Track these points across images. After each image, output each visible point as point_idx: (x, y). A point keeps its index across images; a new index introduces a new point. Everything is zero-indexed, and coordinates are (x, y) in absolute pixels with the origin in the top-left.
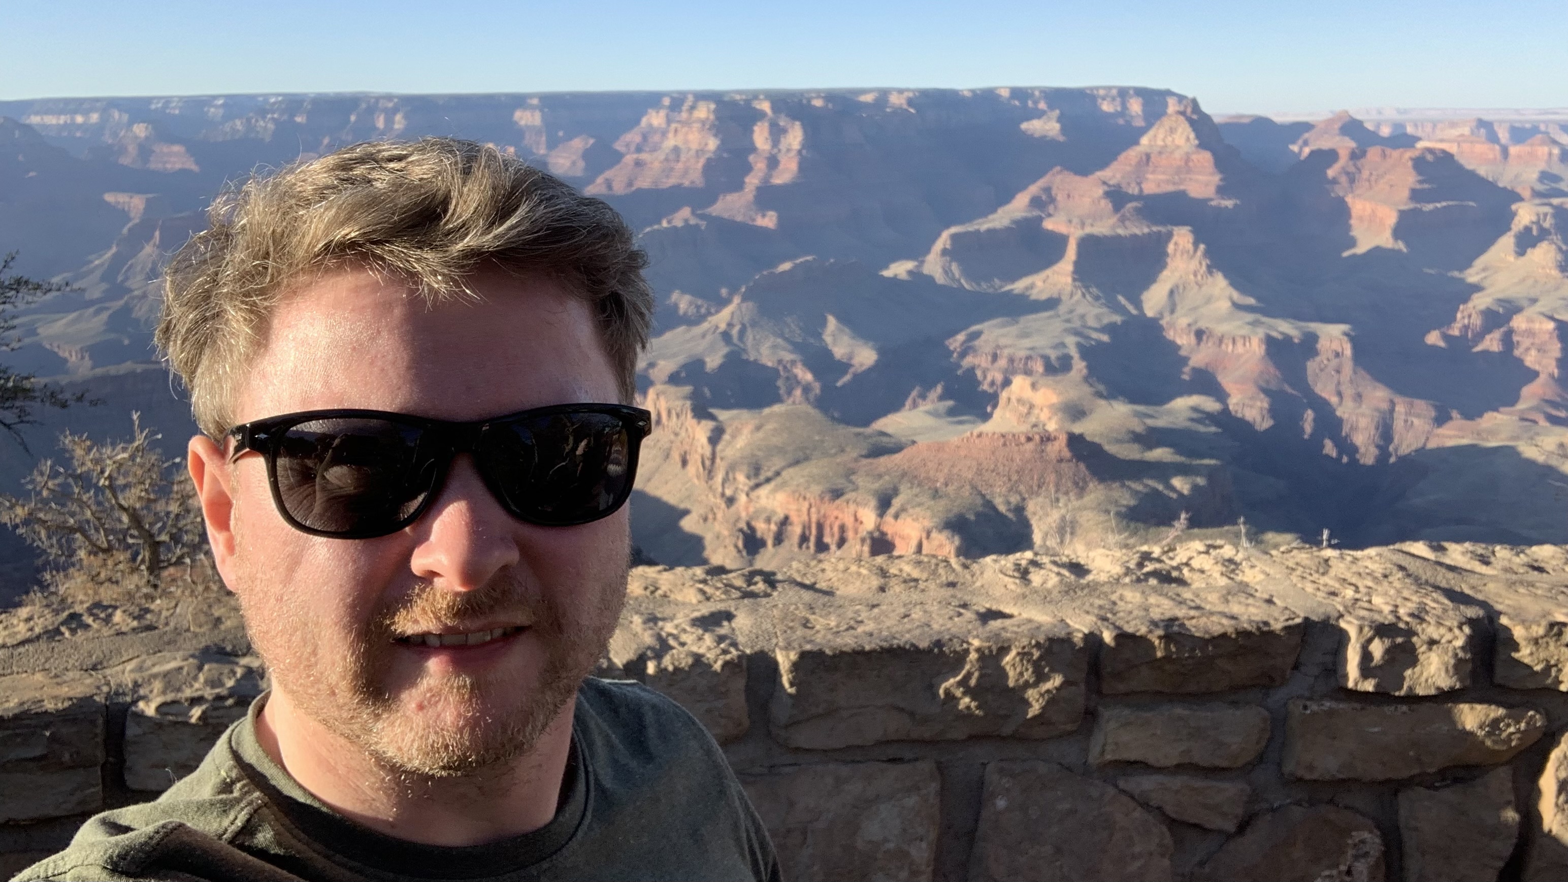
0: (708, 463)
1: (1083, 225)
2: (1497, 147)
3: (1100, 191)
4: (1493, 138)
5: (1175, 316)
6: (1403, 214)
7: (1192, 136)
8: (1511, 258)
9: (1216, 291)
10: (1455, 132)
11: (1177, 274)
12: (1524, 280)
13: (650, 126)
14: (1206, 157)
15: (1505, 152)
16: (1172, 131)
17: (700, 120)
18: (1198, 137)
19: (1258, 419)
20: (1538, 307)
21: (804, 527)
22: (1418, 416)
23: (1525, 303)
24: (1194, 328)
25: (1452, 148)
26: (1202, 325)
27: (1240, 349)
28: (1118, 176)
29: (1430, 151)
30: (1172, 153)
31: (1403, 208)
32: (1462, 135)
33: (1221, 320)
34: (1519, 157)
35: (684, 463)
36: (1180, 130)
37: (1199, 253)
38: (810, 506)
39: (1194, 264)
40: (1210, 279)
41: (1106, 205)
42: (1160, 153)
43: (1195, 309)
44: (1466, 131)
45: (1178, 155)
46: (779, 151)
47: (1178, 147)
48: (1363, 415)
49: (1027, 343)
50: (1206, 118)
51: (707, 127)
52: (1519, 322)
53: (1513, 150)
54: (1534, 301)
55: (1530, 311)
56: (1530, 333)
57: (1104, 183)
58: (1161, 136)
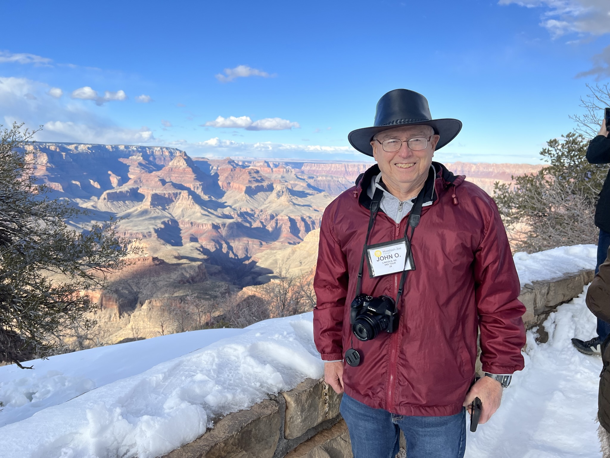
1: (152, 190)
2: (270, 169)
3: (157, 179)
4: (269, 166)
5: (184, 218)
6: (247, 187)
7: (185, 163)
8: (276, 199)
9: (196, 210)
10: (259, 164)
11: (184, 205)
12: (280, 205)
14: (190, 170)
15: (272, 169)
16: (179, 161)
18: (187, 163)
19: (211, 248)
20: (283, 213)
22: (255, 244)
23: (280, 212)
24: (190, 222)
25: (259, 169)
26: (193, 221)
27: (205, 228)
28: (163, 174)
29: (253, 169)
30: (179, 168)
31: (247, 185)
32: (261, 165)
33: (198, 219)
34: (276, 171)
36: (181, 161)
37: (190, 199)
39: (189, 202)
40: (194, 207)
41: (160, 183)
42: (175, 168)
43: (190, 216)
44: (262, 164)
45: (181, 168)
47: (181, 166)
48: (241, 245)
49: (136, 228)
50: (189, 158)
52: (279, 217)
53: (274, 169)
54: (282, 211)
55: (282, 214)
56: (282, 220)
57: (158, 177)
58: (175, 163)
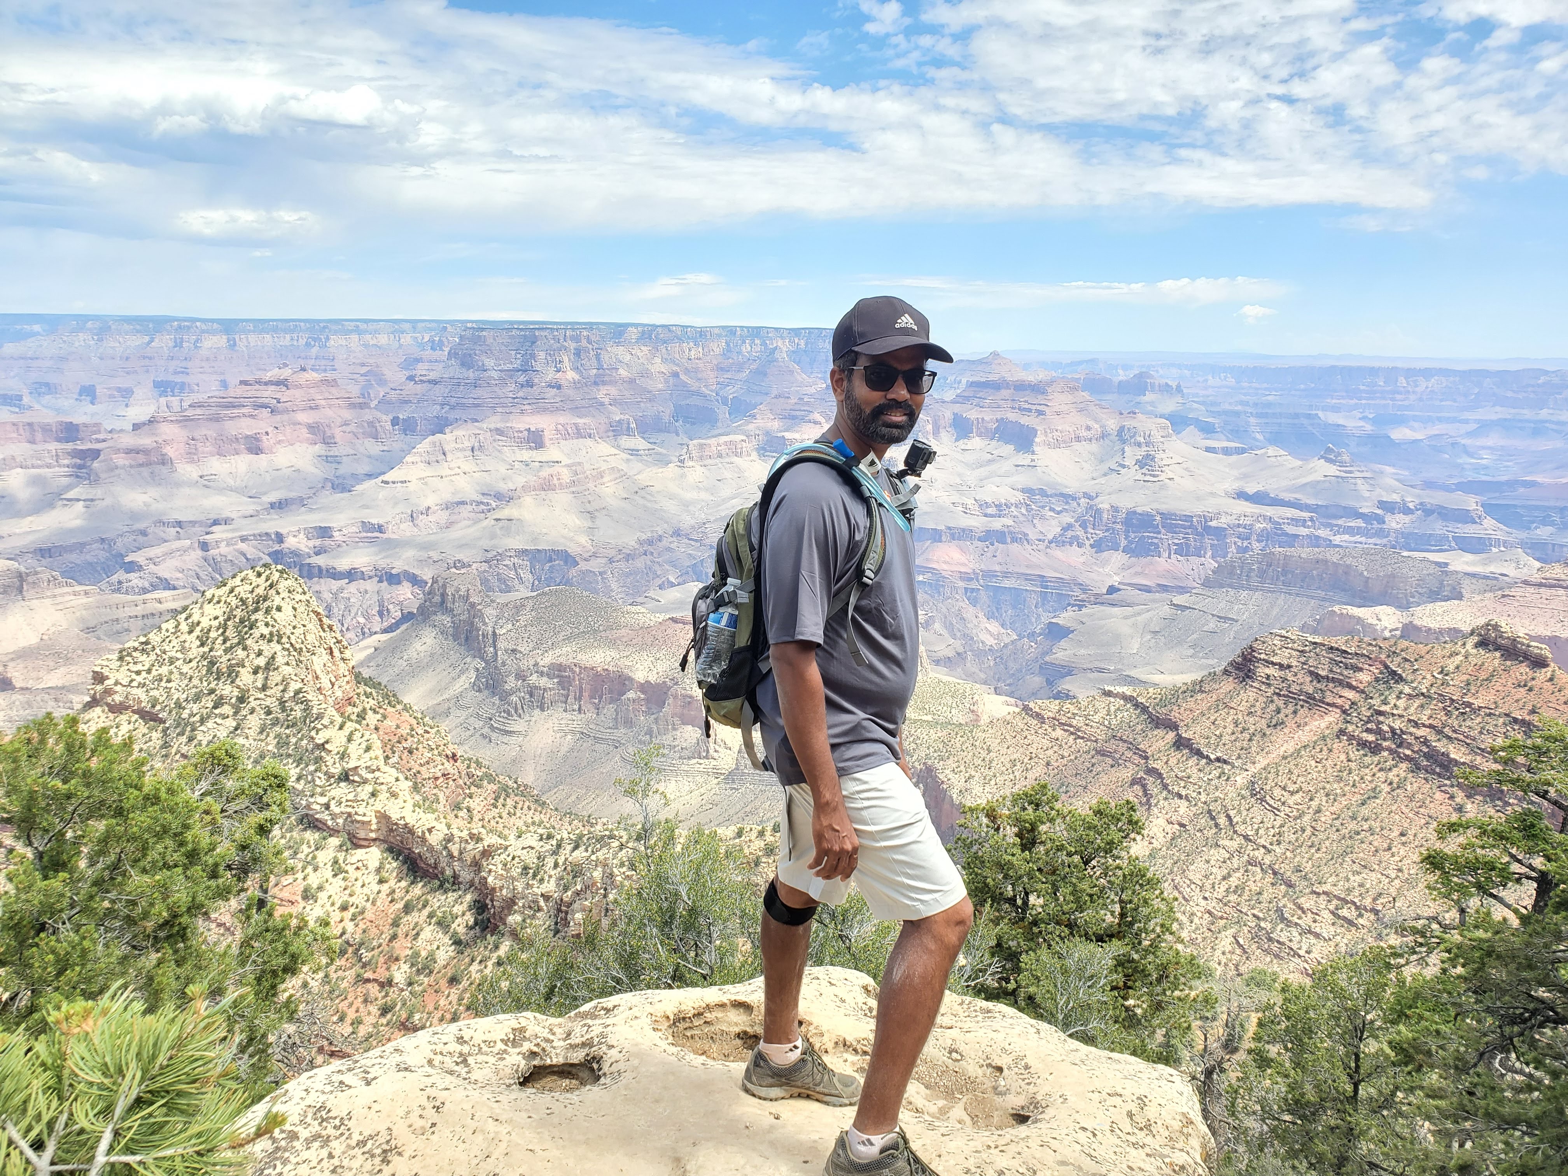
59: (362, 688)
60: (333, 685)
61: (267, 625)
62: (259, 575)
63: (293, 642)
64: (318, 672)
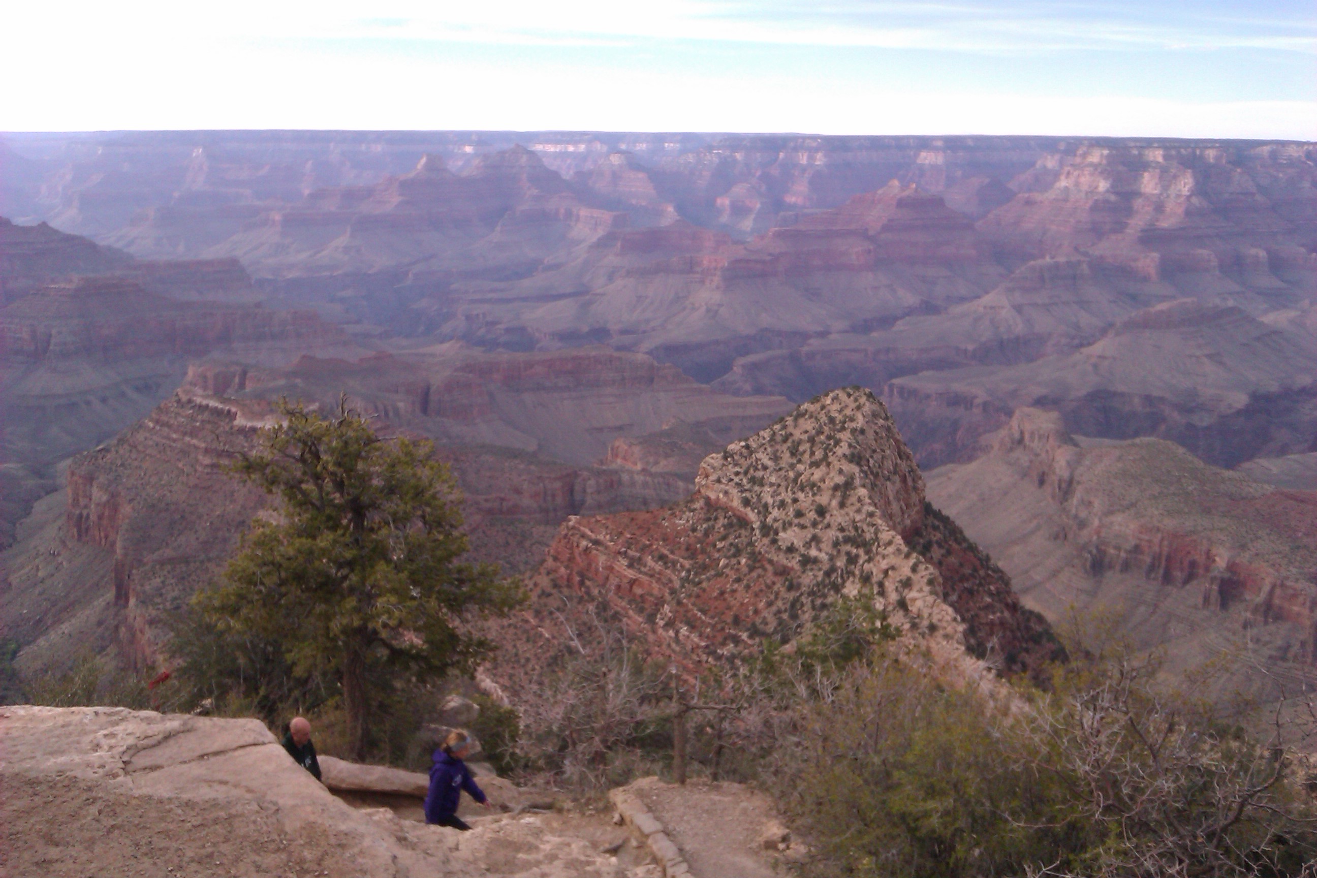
0: (1064, 485)
13: (1045, 167)
17: (1091, 164)
21: (1154, 558)
35: (1042, 482)
38: (1162, 539)
46: (1168, 196)
51: (1099, 170)
59: (931, 520)
60: (903, 513)
61: (850, 445)
62: (849, 395)
63: (871, 465)
64: (891, 498)
